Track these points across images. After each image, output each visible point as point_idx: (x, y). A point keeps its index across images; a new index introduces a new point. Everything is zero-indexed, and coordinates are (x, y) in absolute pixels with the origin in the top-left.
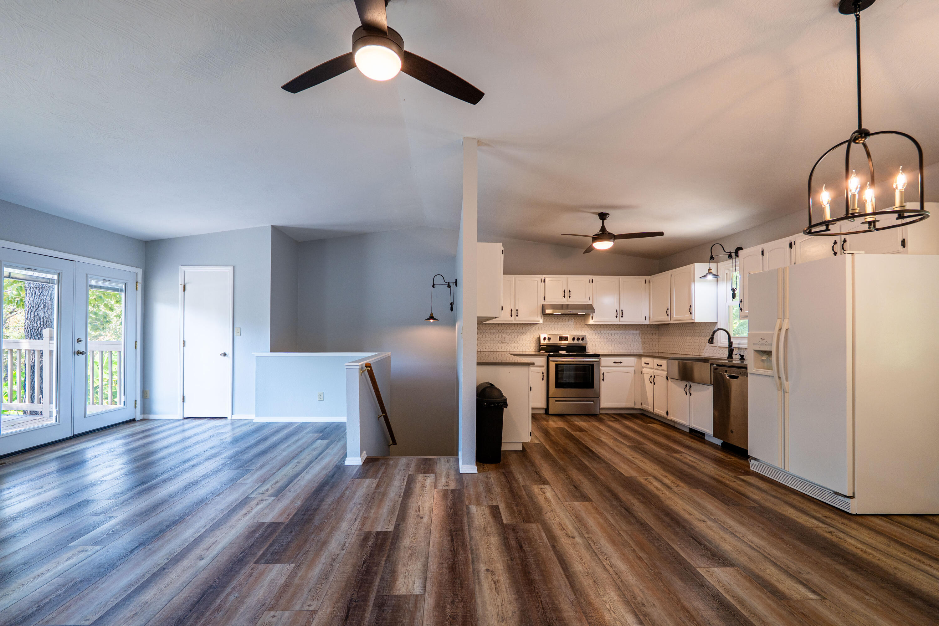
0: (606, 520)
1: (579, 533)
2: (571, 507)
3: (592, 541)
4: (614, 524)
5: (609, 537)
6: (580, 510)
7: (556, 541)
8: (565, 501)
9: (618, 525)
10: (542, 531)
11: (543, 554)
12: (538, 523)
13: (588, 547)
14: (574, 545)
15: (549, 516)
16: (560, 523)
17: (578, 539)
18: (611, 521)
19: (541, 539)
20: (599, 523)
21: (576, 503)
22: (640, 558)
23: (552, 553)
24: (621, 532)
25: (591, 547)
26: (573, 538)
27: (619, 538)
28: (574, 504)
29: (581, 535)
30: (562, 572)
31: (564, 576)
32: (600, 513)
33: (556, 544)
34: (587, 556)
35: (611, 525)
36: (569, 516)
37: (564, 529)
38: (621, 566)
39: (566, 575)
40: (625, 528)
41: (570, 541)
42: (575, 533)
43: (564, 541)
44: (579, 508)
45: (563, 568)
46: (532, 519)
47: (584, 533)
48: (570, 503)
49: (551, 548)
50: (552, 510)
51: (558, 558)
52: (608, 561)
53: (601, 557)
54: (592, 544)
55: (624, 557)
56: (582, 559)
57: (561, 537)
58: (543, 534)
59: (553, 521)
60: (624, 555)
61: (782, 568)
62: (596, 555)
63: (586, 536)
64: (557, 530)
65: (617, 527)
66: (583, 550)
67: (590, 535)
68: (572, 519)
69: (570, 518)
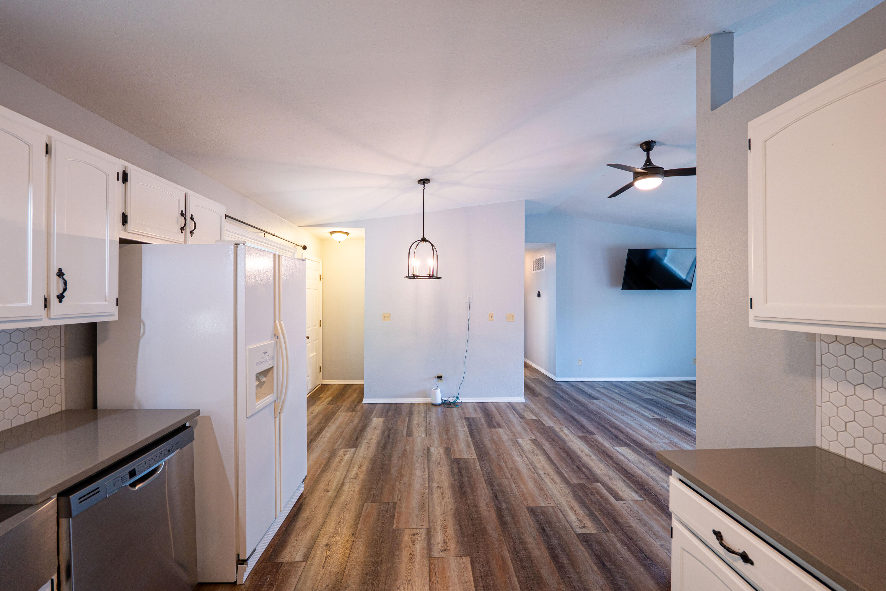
0: (518, 486)
1: (541, 476)
2: (548, 501)
3: (532, 471)
4: (513, 483)
5: (520, 474)
6: (539, 497)
7: (556, 471)
8: (554, 508)
9: (510, 483)
10: (568, 478)
11: (562, 463)
12: (573, 484)
13: (535, 468)
14: (544, 469)
15: (567, 491)
16: (556, 484)
17: (541, 472)
18: (514, 486)
19: (567, 473)
20: (524, 484)
21: (543, 505)
22: (505, 462)
23: (557, 464)
24: (510, 477)
25: (533, 467)
26: (545, 473)
27: (513, 473)
28: (545, 504)
29: (539, 475)
30: (550, 456)
31: (549, 454)
32: (522, 494)
33: (556, 469)
34: (536, 463)
35: (516, 482)
36: (549, 490)
37: (552, 479)
38: (518, 459)
39: (548, 454)
40: (506, 481)
41: (547, 472)
42: (543, 476)
43: (551, 471)
44: (540, 498)
45: (550, 457)
46: (579, 487)
47: (537, 476)
48: (549, 505)
49: (559, 467)
50: (564, 496)
51: (553, 461)
52: (524, 460)
53: (528, 462)
54: (532, 469)
55: (514, 462)
56: (539, 461)
57: (553, 474)
58: (566, 475)
59: (561, 485)
60: (514, 464)
61: (428, 460)
62: (530, 463)
63: (536, 474)
64: (557, 478)
65: (511, 481)
66: (538, 466)
67: (533, 475)
68: (546, 487)
69: (548, 489)
